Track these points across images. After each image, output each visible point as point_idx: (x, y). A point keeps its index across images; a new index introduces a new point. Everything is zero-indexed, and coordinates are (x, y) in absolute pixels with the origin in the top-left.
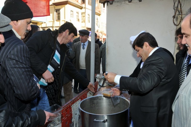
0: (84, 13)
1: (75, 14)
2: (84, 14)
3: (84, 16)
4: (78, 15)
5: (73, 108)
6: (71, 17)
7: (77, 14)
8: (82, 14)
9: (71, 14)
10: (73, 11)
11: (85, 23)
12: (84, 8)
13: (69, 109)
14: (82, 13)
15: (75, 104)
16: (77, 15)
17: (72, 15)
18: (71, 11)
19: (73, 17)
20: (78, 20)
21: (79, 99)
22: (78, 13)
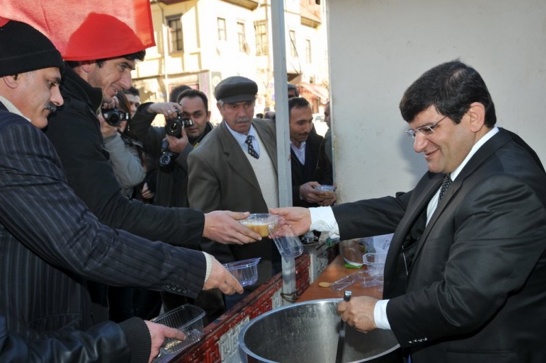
0: (261, 21)
1: (233, 29)
2: (263, 27)
3: (264, 34)
4: (244, 30)
5: (224, 347)
6: (220, 39)
7: (240, 26)
8: (256, 25)
9: (219, 30)
10: (224, 19)
11: (267, 56)
12: (262, 5)
13: (210, 353)
14: (257, 22)
15: (229, 334)
16: (241, 31)
17: (222, 33)
18: (218, 18)
19: (226, 39)
20: (245, 48)
21: (245, 316)
22: (242, 24)
